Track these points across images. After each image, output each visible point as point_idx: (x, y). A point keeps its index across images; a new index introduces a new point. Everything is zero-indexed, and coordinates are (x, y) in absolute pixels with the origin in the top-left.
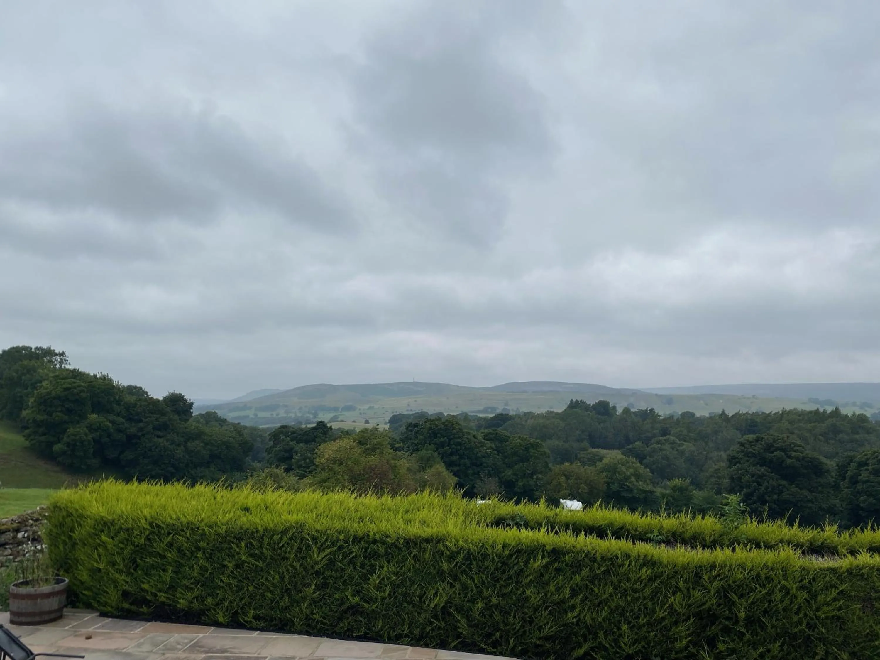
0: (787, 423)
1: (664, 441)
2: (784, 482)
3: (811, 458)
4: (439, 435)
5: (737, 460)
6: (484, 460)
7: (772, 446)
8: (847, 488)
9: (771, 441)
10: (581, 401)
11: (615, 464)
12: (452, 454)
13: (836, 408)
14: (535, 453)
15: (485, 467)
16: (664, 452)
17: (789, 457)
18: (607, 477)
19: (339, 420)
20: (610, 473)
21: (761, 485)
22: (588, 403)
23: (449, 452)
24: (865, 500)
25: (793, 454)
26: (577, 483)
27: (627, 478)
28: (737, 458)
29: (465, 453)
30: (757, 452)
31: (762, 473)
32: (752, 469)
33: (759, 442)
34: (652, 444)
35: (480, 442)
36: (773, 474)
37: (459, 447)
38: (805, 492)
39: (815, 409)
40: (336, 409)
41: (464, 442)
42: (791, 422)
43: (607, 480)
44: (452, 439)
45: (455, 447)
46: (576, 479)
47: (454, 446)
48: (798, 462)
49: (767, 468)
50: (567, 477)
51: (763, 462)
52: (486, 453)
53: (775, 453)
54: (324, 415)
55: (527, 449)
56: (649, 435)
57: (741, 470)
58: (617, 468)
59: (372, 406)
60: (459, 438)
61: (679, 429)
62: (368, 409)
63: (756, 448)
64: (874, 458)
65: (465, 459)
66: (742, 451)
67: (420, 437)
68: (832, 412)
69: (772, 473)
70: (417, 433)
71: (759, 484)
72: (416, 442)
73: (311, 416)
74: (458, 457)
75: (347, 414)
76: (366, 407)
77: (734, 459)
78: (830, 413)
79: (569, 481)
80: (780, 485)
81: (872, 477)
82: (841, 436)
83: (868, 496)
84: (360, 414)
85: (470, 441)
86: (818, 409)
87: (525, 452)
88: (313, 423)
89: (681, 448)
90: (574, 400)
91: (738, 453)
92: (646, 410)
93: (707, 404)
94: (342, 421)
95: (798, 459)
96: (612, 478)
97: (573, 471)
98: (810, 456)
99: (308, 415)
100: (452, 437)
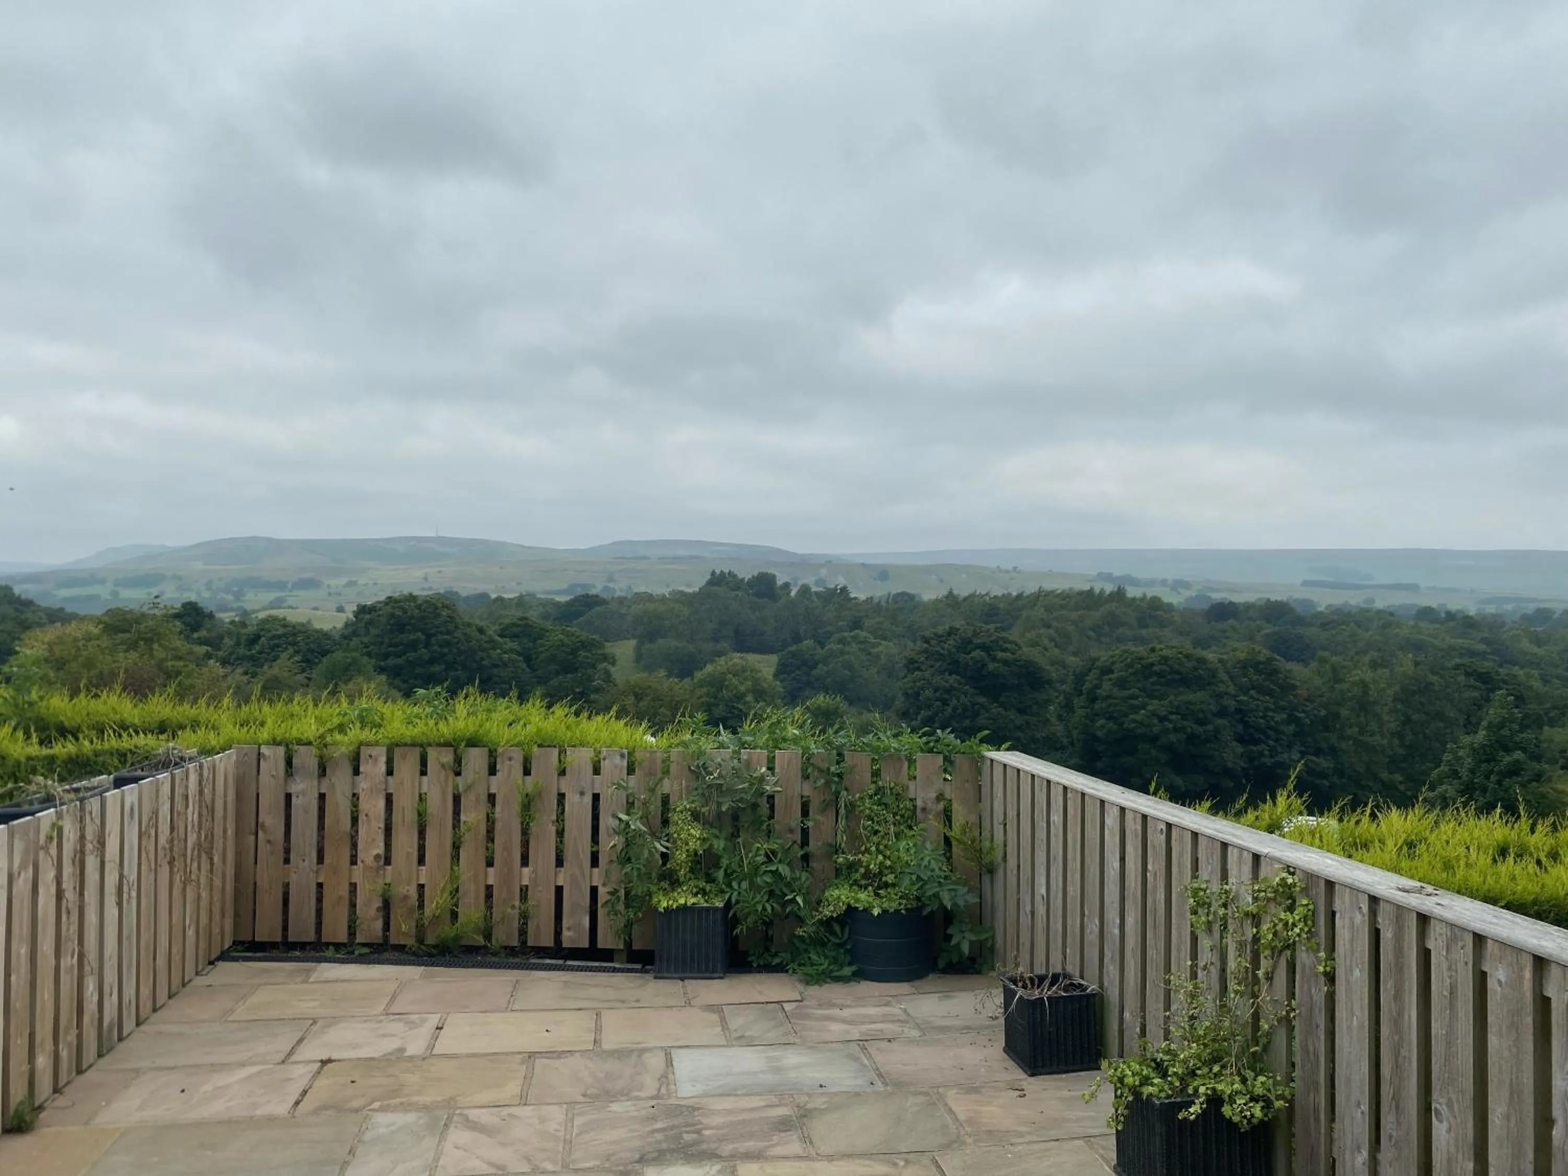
0: (1043, 610)
1: (850, 639)
2: (982, 700)
3: (1025, 661)
4: (408, 627)
5: (916, 665)
6: (495, 671)
7: (971, 642)
8: (1082, 707)
9: (970, 634)
10: (729, 573)
11: (724, 673)
12: (432, 661)
13: (1119, 588)
14: (587, 657)
15: (496, 683)
16: (846, 657)
17: (994, 659)
18: (707, 695)
19: (285, 605)
20: (714, 689)
21: (948, 705)
22: (740, 576)
23: (426, 657)
24: (1103, 726)
25: (1000, 655)
26: (653, 707)
27: (740, 697)
28: (916, 662)
29: (458, 659)
30: (946, 652)
31: (951, 686)
32: (938, 680)
33: (953, 636)
34: (830, 643)
35: (492, 641)
36: (967, 687)
37: (446, 650)
38: (1012, 715)
39: (1089, 588)
40: (281, 585)
41: (456, 640)
42: (1049, 609)
43: (708, 699)
44: (434, 635)
45: (439, 650)
46: (653, 700)
47: (436, 647)
48: (1006, 668)
49: (958, 678)
50: (639, 697)
51: (954, 667)
52: (501, 659)
53: (974, 654)
54: (256, 595)
55: (574, 652)
56: (829, 628)
57: (920, 680)
58: (725, 680)
59: (354, 579)
60: (448, 633)
61: (877, 620)
62: (345, 586)
63: (946, 646)
64: (1122, 662)
65: (457, 670)
66: (926, 651)
67: (373, 631)
68: (1111, 594)
69: (966, 685)
70: (370, 624)
71: (945, 703)
72: (366, 640)
73: (230, 597)
74: (443, 666)
75: (304, 594)
76: (343, 581)
77: (912, 663)
78: (1110, 595)
79: (641, 704)
80: (974, 704)
81: (1115, 690)
82: (1121, 631)
83: (1107, 719)
84: (330, 594)
85: (468, 638)
86: (1092, 589)
87: (570, 657)
88: (232, 610)
89: (876, 650)
90: (718, 572)
91: (919, 653)
92: (836, 589)
93: (941, 581)
94: (292, 608)
95: (1006, 662)
96: (716, 698)
97: (650, 687)
98: (1024, 658)
99: (223, 595)
100: (432, 631)
